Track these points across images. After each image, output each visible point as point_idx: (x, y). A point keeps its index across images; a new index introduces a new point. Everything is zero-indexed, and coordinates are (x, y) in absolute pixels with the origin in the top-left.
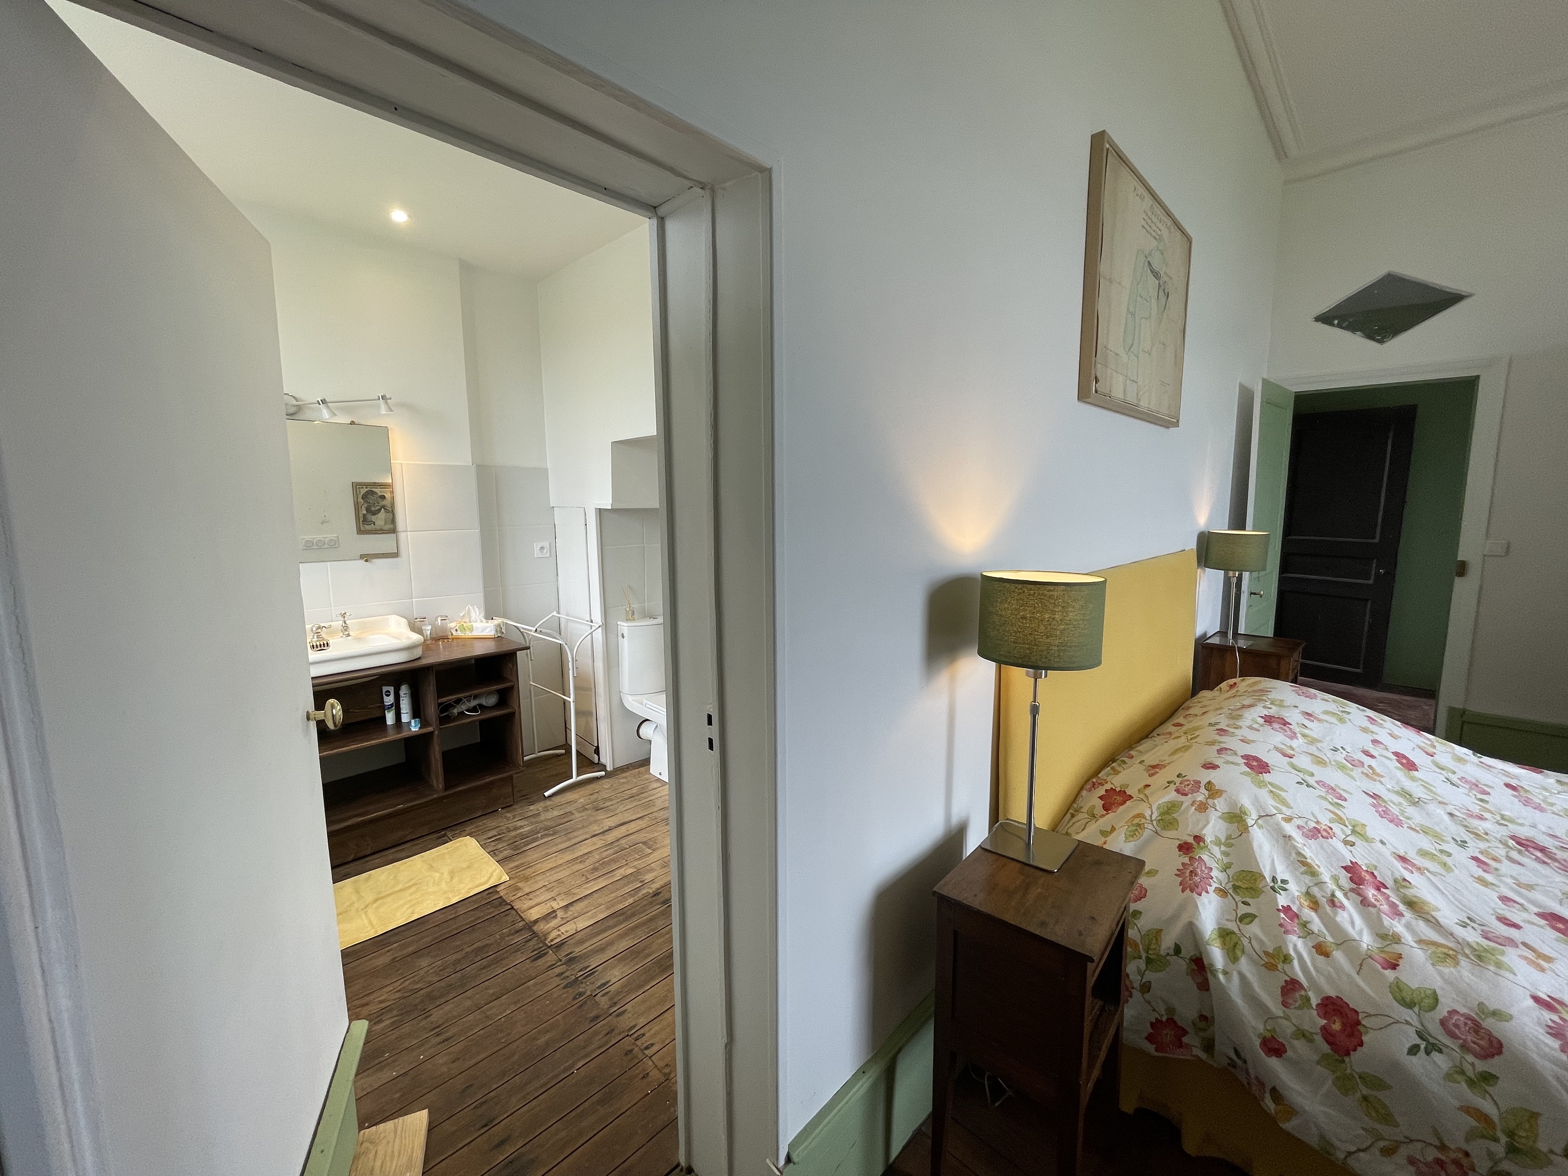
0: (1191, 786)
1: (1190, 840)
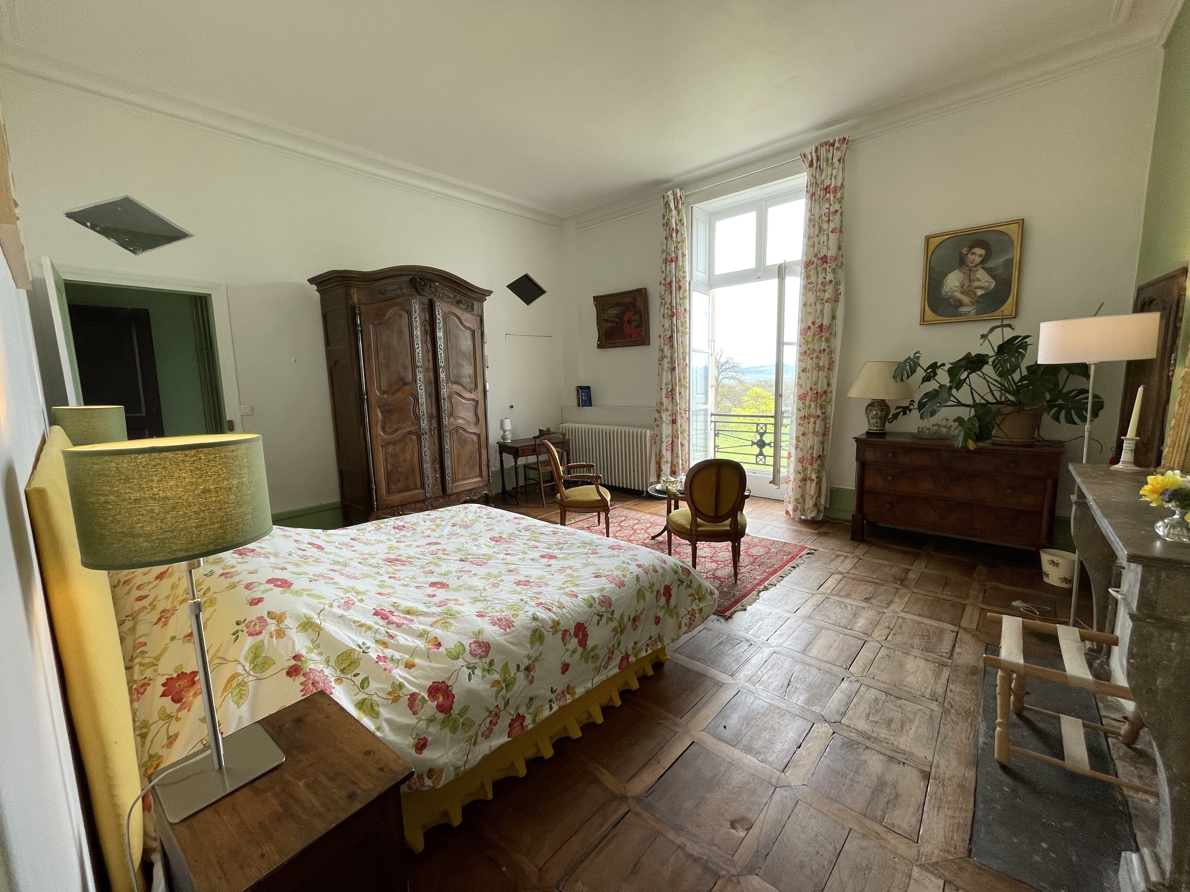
0: (258, 624)
1: (293, 662)
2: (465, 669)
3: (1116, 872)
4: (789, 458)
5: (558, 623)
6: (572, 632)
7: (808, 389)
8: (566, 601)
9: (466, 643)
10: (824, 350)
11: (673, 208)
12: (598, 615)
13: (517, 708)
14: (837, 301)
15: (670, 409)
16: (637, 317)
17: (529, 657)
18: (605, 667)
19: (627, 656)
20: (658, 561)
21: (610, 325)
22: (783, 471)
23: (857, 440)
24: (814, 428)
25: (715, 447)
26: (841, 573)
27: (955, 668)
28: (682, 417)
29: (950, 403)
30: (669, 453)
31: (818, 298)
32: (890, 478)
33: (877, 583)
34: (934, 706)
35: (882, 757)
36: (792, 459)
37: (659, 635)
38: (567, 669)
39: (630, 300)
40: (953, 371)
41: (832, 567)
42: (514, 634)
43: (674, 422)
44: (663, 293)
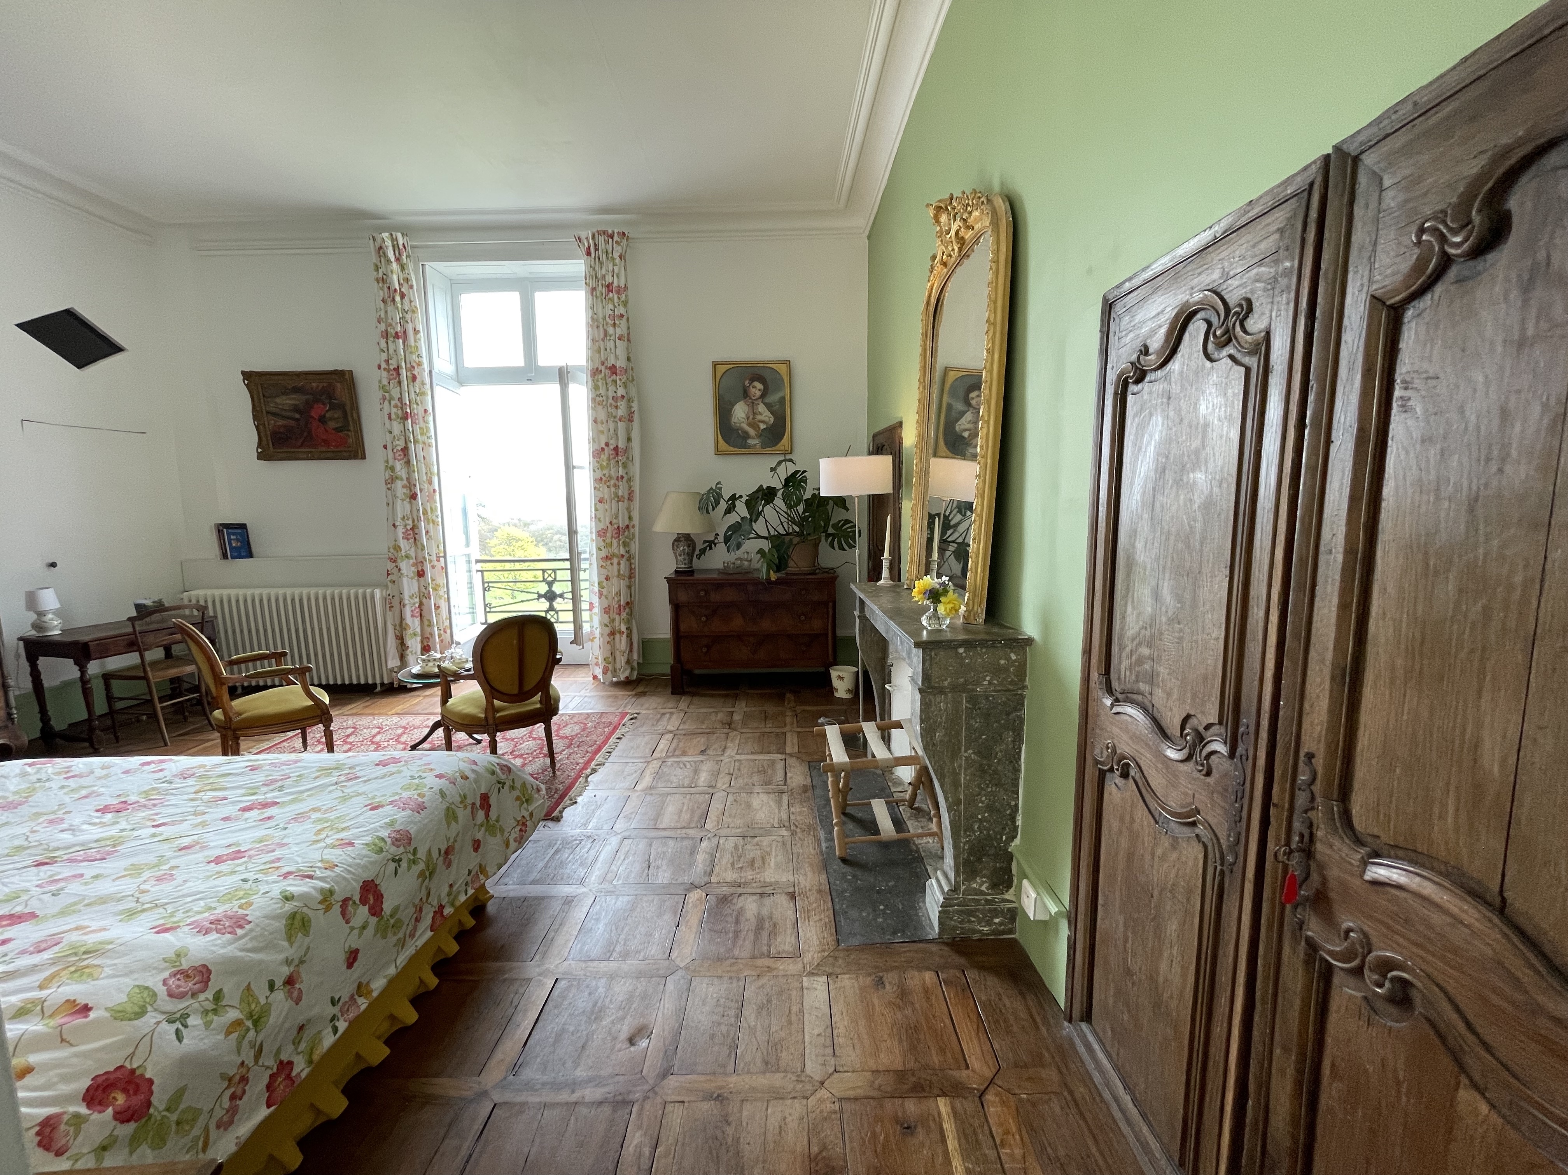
2: (164, 1025)
3: (924, 901)
4: (591, 610)
5: (331, 892)
6: (357, 898)
7: (608, 524)
8: (336, 855)
9: (155, 981)
10: (622, 477)
11: (393, 259)
12: (394, 860)
13: (278, 1051)
14: (631, 420)
15: (413, 555)
16: (337, 414)
17: (288, 962)
18: (412, 936)
19: (442, 907)
20: (466, 765)
21: (281, 422)
22: (586, 628)
23: (668, 579)
24: (619, 571)
25: (486, 606)
26: (671, 732)
27: (791, 792)
28: (433, 567)
29: (752, 536)
30: (417, 621)
31: (610, 415)
32: (704, 619)
33: (708, 733)
34: (784, 832)
35: (755, 897)
36: (596, 610)
37: (480, 865)
38: (355, 959)
39: (321, 385)
40: (751, 503)
41: (660, 728)
42: (254, 934)
43: (421, 574)
44: (385, 382)
